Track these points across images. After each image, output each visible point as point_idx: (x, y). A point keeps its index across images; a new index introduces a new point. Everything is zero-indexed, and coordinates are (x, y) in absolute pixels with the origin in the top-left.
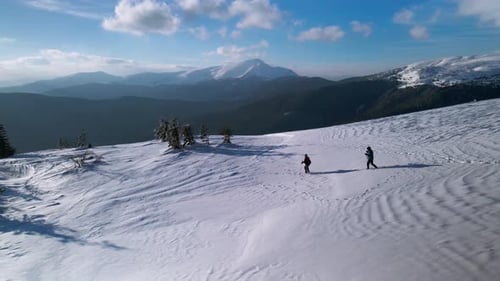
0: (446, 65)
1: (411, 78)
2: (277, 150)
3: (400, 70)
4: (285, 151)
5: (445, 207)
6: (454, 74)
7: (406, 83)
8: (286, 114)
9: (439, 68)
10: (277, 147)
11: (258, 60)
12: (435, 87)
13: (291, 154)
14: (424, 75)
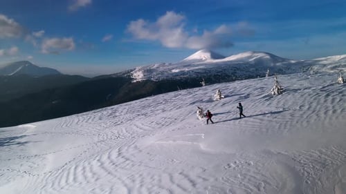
0: (157, 68)
1: (139, 76)
2: (17, 140)
3: (132, 71)
4: (22, 140)
5: (103, 168)
6: (162, 73)
7: (136, 79)
8: (53, 102)
9: (154, 70)
10: (17, 138)
11: (27, 62)
12: (152, 81)
13: (26, 143)
14: (145, 74)
